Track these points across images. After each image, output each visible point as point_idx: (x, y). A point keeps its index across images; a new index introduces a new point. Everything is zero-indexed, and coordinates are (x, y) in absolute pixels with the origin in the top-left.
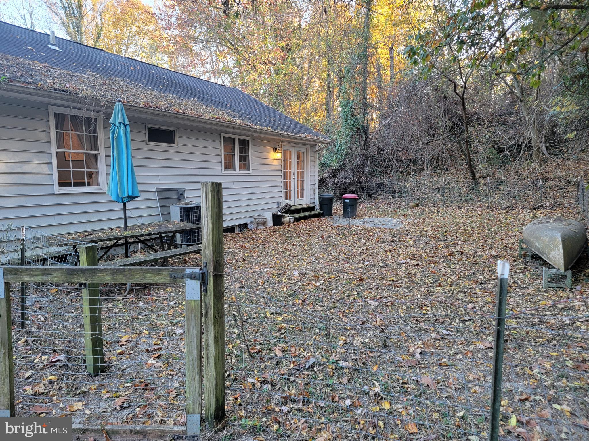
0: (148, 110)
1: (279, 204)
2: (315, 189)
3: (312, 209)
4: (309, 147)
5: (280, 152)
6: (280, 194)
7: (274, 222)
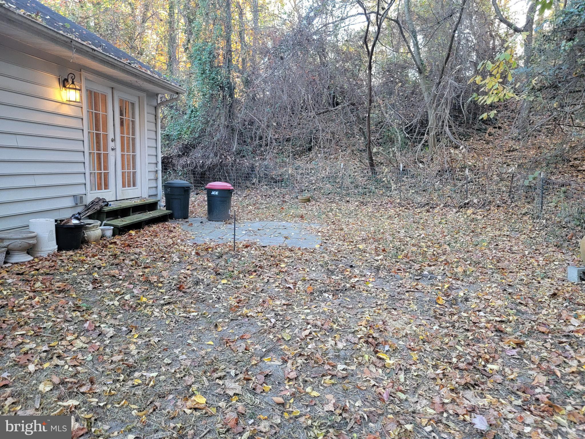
1: (78, 199)
2: (157, 171)
3: (153, 206)
4: (143, 95)
5: (76, 89)
6: (80, 179)
7: (58, 243)
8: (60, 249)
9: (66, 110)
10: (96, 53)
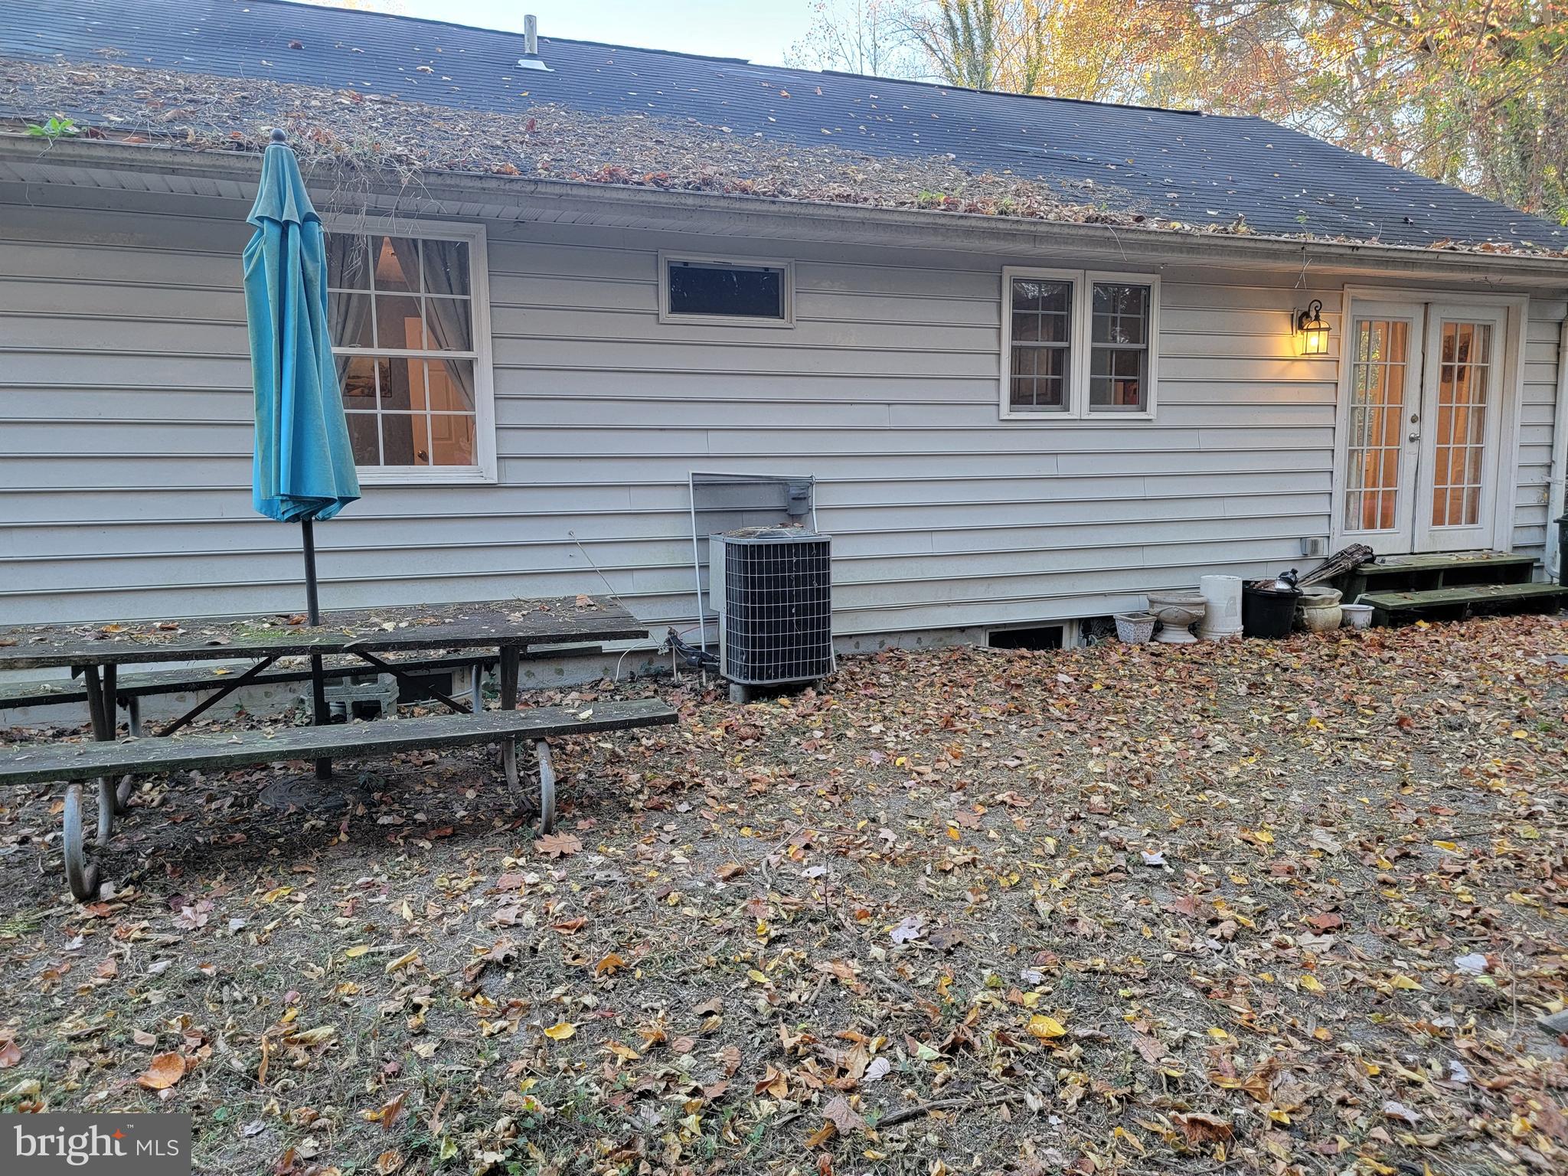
0: (608, 194)
1: (1308, 545)
2: (1549, 486)
3: (1514, 572)
4: (1521, 301)
5: (1319, 329)
6: (1321, 506)
7: (1245, 620)
8: (1246, 634)
9: (1301, 372)
10: (1361, 252)
